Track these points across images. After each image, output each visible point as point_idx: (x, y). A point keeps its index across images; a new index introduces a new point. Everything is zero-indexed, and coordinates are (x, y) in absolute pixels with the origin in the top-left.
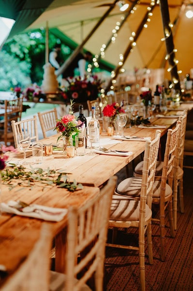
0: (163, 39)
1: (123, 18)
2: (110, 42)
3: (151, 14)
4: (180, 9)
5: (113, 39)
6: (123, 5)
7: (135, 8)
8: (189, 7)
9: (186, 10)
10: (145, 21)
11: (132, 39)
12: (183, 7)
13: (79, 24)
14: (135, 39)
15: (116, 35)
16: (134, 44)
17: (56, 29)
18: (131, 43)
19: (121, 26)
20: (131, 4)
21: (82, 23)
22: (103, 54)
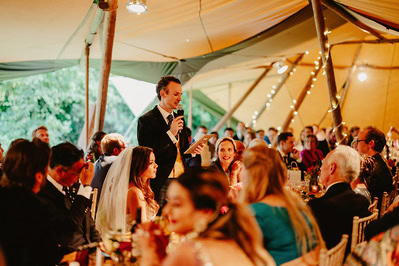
0: (330, 111)
1: (280, 81)
2: (264, 108)
3: (314, 80)
4: (350, 71)
5: (268, 105)
6: (281, 66)
7: (294, 70)
8: (362, 69)
9: (357, 72)
10: (308, 87)
11: (292, 107)
12: (355, 68)
13: (227, 86)
14: (297, 107)
15: (271, 100)
16: (296, 113)
17: (199, 91)
18: (292, 112)
19: (277, 90)
20: (291, 65)
21: (230, 85)
22: (254, 122)
